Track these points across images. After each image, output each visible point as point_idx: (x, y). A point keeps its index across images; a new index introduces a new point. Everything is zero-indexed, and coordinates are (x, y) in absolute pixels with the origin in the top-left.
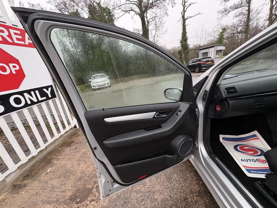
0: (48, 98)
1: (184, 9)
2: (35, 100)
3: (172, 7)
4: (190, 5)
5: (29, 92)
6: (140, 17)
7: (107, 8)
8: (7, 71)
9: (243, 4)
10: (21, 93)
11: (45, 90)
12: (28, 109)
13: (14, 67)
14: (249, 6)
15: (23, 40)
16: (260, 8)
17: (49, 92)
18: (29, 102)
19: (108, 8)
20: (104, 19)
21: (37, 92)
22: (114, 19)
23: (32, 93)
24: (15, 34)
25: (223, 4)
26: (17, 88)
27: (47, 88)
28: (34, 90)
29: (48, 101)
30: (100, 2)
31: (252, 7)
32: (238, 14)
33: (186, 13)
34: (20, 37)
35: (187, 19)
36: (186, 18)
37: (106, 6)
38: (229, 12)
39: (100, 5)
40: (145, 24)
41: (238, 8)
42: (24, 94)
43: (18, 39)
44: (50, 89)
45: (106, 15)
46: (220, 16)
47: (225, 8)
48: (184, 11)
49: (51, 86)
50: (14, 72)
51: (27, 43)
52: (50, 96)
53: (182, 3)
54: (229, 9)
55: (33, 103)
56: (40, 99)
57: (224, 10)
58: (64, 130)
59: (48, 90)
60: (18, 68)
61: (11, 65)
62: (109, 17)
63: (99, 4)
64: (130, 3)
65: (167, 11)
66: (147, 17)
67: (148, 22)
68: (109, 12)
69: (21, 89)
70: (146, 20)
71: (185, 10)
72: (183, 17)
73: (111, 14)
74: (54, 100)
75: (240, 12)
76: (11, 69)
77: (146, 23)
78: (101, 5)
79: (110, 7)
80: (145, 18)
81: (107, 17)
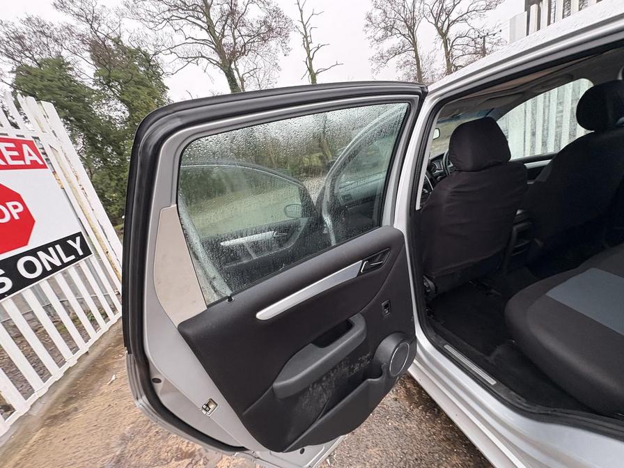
0: (79, 258)
1: (309, 55)
2: (58, 263)
3: (285, 55)
4: (318, 48)
5: (44, 249)
6: (222, 71)
7: (139, 49)
8: (6, 215)
9: (406, 48)
10: (33, 253)
11: (70, 242)
12: (47, 280)
13: (15, 207)
14: (416, 51)
15: (21, 157)
16: (432, 54)
17: (77, 246)
18: (49, 268)
19: (143, 49)
20: (137, 75)
21: (58, 247)
22: (161, 72)
23: (51, 249)
24: (8, 149)
25: (375, 46)
26: (26, 244)
27: (73, 238)
28: (53, 244)
29: (78, 264)
30: (119, 37)
31: (420, 52)
32: (402, 62)
33: (313, 62)
34: (16, 153)
35: (317, 73)
36: (315, 72)
37: (136, 46)
38: (388, 59)
39: (120, 43)
40: (236, 85)
41: (400, 53)
42: (38, 253)
43: (13, 158)
44: (78, 239)
45: (141, 65)
46: (375, 66)
47: (381, 52)
48: (311, 60)
49: (79, 234)
50: (17, 217)
51: (28, 163)
52: (81, 253)
53: (304, 44)
54: (387, 55)
55: (55, 268)
56: (66, 260)
57: (379, 55)
58: (115, 314)
59: (75, 242)
60: (21, 209)
61: (10, 204)
62: (148, 69)
63: (117, 41)
64: (196, 43)
65: (276, 61)
66: (237, 70)
67: (242, 80)
68: (146, 60)
69: (32, 245)
70: (236, 76)
71: (311, 56)
72: (310, 69)
73: (151, 63)
74: (88, 261)
75: (404, 60)
76: (11, 211)
77: (239, 82)
78: (122, 43)
79: (146, 48)
80: (234, 71)
81: (142, 69)
